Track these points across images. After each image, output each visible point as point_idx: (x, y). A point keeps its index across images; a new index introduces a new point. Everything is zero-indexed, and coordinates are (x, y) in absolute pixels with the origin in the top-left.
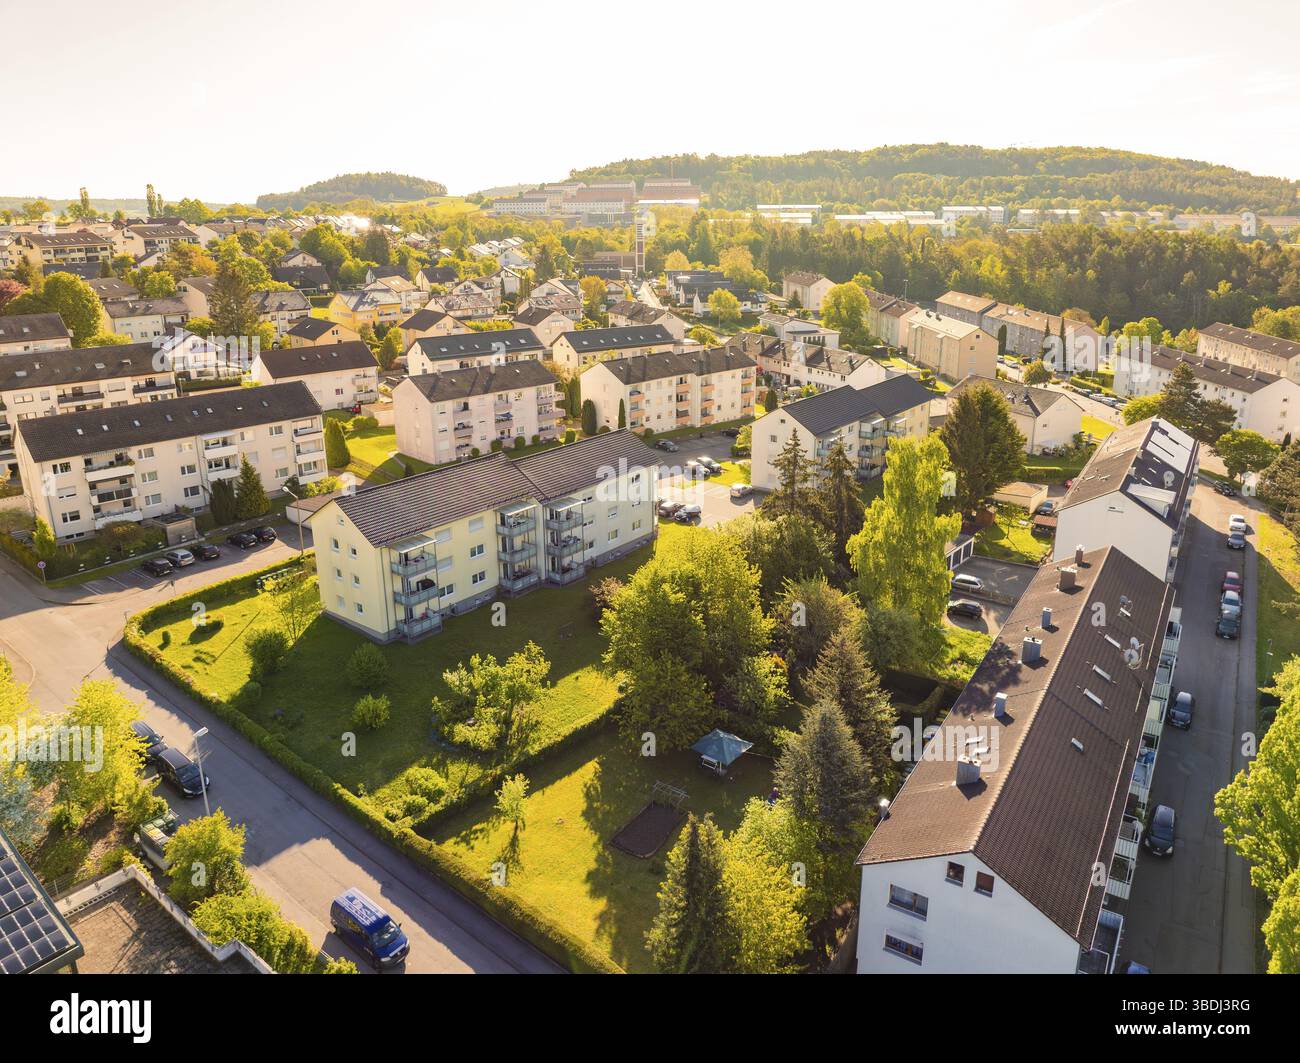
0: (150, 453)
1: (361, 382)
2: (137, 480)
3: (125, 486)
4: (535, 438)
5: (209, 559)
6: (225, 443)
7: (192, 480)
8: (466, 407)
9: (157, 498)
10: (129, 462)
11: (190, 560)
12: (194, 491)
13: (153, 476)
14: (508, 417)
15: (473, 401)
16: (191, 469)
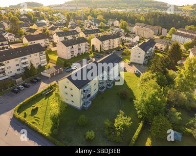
0: (8, 62)
1: (46, 42)
2: (6, 69)
3: (3, 70)
4: (85, 53)
5: (27, 87)
6: (25, 59)
7: (18, 67)
8: (72, 47)
9: (11, 72)
10: (4, 65)
11: (23, 88)
12: (19, 70)
13: (10, 67)
14: (80, 49)
15: (74, 46)
16: (18, 65)
